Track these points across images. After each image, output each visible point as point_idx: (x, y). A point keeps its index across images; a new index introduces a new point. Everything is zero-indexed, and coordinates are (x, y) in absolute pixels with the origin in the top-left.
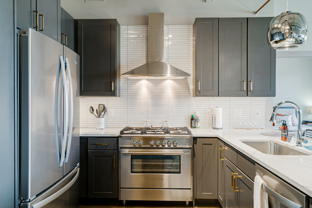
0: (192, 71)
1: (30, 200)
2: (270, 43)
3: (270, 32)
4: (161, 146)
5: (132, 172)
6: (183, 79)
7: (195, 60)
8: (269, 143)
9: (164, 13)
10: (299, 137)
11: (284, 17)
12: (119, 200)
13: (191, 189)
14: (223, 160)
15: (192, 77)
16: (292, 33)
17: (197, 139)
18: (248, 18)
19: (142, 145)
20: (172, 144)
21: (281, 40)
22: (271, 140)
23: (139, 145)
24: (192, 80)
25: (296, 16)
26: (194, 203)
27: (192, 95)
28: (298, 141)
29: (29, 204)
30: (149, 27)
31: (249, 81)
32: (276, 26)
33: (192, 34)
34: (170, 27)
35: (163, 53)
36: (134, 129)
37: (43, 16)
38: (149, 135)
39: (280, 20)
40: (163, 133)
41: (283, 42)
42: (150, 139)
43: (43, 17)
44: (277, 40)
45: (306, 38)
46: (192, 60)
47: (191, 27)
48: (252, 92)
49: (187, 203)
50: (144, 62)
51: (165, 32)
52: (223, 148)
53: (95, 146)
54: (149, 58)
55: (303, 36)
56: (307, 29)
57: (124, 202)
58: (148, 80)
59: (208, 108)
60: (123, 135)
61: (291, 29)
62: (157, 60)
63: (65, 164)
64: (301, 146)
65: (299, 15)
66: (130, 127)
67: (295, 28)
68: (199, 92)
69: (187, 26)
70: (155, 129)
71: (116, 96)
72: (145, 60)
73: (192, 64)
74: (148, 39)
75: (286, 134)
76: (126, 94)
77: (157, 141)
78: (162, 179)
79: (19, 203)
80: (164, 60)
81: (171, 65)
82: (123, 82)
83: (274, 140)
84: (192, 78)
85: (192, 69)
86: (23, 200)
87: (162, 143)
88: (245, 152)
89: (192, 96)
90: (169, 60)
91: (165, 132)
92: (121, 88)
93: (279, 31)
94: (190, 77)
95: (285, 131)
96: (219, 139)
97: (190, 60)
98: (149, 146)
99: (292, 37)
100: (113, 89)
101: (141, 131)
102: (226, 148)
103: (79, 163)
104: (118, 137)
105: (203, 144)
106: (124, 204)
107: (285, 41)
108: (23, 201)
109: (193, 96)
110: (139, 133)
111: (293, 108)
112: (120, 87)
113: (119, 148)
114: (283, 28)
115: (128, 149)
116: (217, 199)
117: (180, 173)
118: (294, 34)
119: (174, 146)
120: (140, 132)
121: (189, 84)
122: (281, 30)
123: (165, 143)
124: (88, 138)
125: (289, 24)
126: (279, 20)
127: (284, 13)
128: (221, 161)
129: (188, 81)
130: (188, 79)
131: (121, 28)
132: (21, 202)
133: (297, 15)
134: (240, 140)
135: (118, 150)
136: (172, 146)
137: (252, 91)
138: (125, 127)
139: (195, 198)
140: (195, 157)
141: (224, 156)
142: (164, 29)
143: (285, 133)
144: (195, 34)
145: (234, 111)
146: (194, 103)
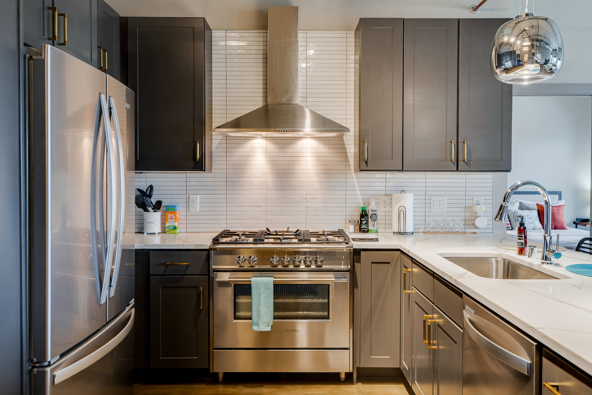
0: (353, 121)
1: (49, 362)
2: (496, 71)
3: (496, 51)
4: (291, 267)
5: (236, 318)
6: (335, 137)
7: (358, 100)
8: (494, 260)
9: (297, 7)
10: (547, 246)
11: (521, 23)
12: (211, 371)
13: (348, 349)
14: (410, 291)
15: (353, 133)
16: (533, 54)
17: (362, 253)
18: (459, 20)
19: (255, 265)
20: (313, 262)
21: (515, 67)
22: (498, 254)
23: (250, 265)
24: (353, 138)
25: (541, 22)
26: (355, 376)
27: (352, 167)
28: (545, 254)
29: (48, 369)
30: (268, 34)
31: (461, 142)
32: (506, 39)
33: (353, 48)
34: (310, 34)
35: (296, 87)
36: (241, 234)
37: (65, 17)
38: (269, 244)
39: (513, 29)
40: (296, 241)
41: (519, 70)
42: (271, 253)
43: (66, 19)
44: (508, 67)
45: (559, 63)
46: (353, 100)
47: (352, 34)
48: (466, 163)
49: (343, 376)
50: (259, 104)
51: (300, 44)
52: (410, 270)
53: (164, 268)
54: (268, 96)
55: (553, 60)
56: (560, 47)
57: (221, 376)
58: (266, 138)
59: (384, 193)
60: (218, 246)
61: (533, 46)
62: (284, 100)
63: (109, 298)
64: (550, 263)
65: (548, 22)
66: (232, 230)
67: (540, 44)
68: (366, 162)
69: (342, 34)
70: (281, 233)
71: (205, 170)
72: (261, 99)
73: (353, 108)
74: (268, 57)
75: (523, 241)
76: (225, 167)
77: (284, 258)
78: (295, 331)
79: (30, 368)
80: (298, 100)
81: (313, 109)
82: (218, 141)
83: (505, 253)
84: (353, 135)
85: (353, 117)
86: (37, 363)
87: (294, 262)
88: (446, 274)
89: (353, 171)
90: (308, 100)
91: (300, 240)
92: (214, 154)
93: (511, 50)
94: (348, 134)
95: (521, 236)
96: (402, 252)
97: (348, 100)
98: (269, 267)
99: (534, 61)
100: (198, 157)
101: (253, 238)
102: (416, 270)
103: (133, 300)
104: (208, 250)
105: (372, 263)
106: (221, 380)
107: (521, 69)
108: (37, 365)
109: (355, 171)
110: (249, 241)
111: (537, 193)
112: (212, 152)
113: (211, 271)
114: (518, 45)
115: (229, 273)
116: (398, 367)
117: (328, 317)
118: (538, 55)
119: (316, 267)
120: (251, 240)
121: (347, 147)
122: (515, 48)
123: (300, 262)
124: (149, 253)
125: (529, 37)
126: (511, 29)
127: (521, 16)
128: (406, 293)
129: (345, 141)
130: (344, 137)
131: (213, 35)
132: (34, 367)
133: (544, 22)
134: (440, 255)
135: (209, 275)
136: (313, 267)
137: (466, 161)
138: (221, 230)
139: (358, 365)
140: (357, 287)
141: (411, 285)
142: (299, 39)
143: (521, 239)
144: (358, 48)
145: (433, 198)
146: (356, 184)
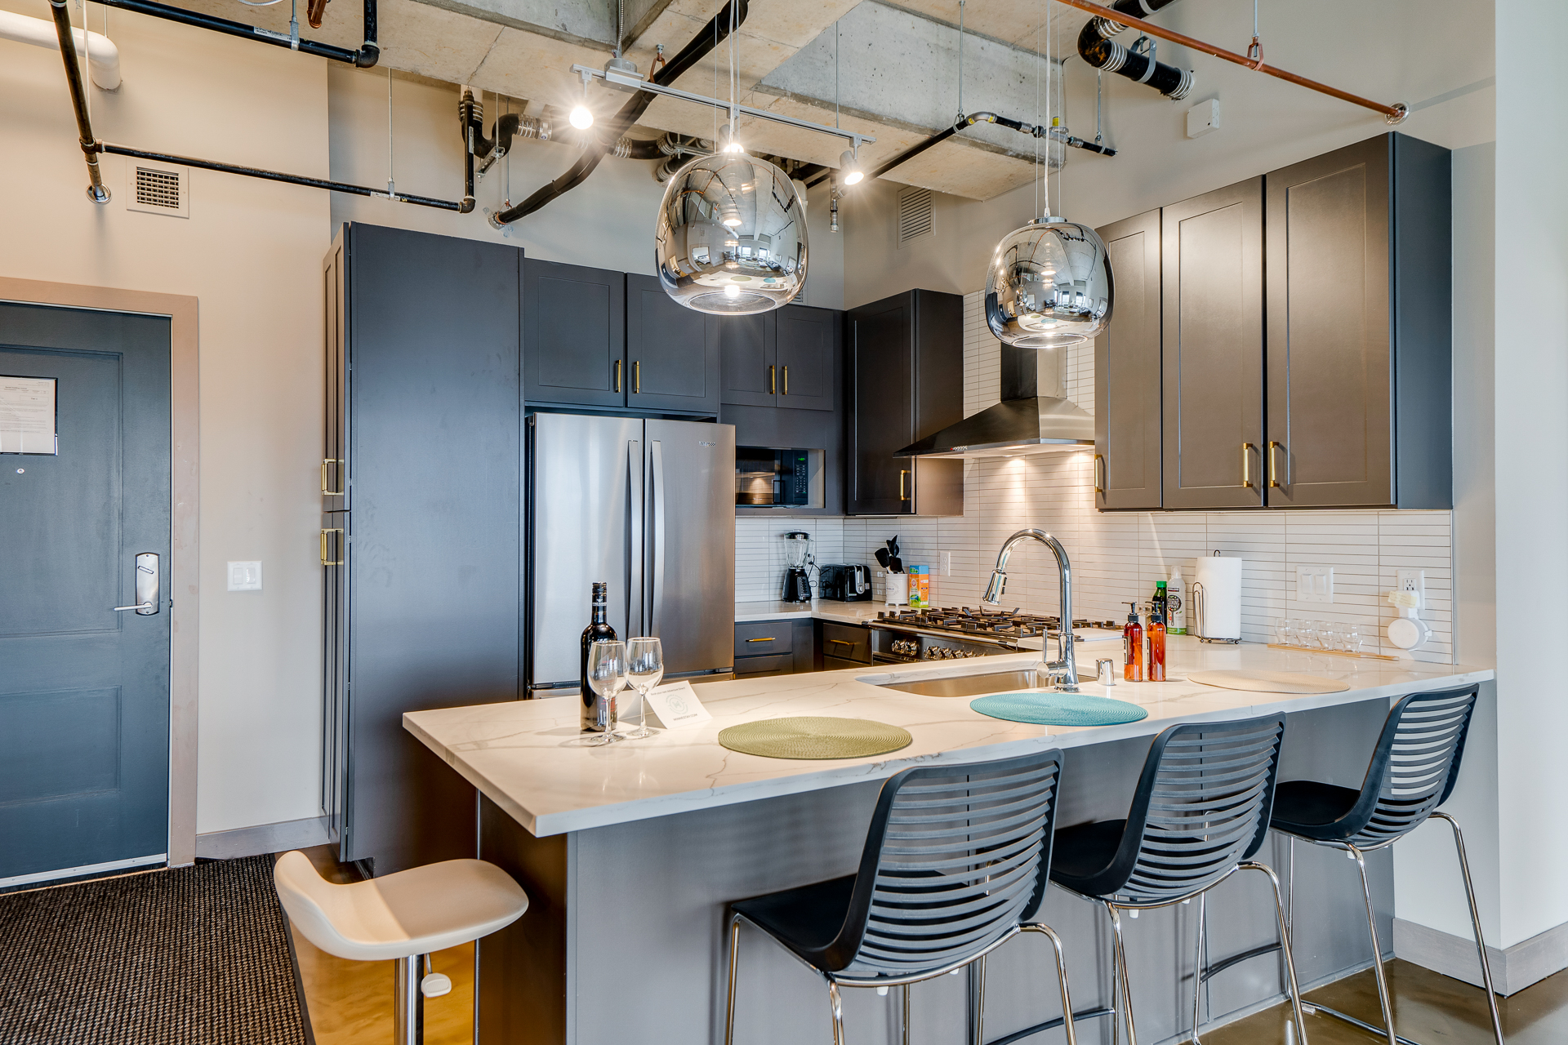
37: (637, 365)
68: (1105, 494)
76: (977, 507)
82: (970, 467)
92: (965, 488)
112: (963, 484)
113: (871, 658)
145: (1301, 570)
146: (1155, 536)
